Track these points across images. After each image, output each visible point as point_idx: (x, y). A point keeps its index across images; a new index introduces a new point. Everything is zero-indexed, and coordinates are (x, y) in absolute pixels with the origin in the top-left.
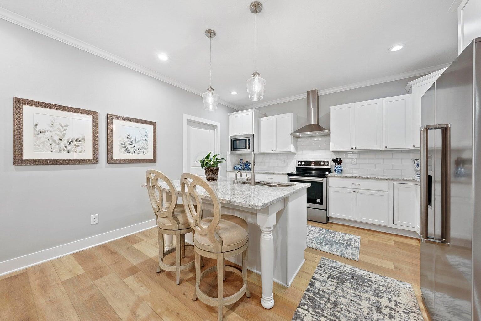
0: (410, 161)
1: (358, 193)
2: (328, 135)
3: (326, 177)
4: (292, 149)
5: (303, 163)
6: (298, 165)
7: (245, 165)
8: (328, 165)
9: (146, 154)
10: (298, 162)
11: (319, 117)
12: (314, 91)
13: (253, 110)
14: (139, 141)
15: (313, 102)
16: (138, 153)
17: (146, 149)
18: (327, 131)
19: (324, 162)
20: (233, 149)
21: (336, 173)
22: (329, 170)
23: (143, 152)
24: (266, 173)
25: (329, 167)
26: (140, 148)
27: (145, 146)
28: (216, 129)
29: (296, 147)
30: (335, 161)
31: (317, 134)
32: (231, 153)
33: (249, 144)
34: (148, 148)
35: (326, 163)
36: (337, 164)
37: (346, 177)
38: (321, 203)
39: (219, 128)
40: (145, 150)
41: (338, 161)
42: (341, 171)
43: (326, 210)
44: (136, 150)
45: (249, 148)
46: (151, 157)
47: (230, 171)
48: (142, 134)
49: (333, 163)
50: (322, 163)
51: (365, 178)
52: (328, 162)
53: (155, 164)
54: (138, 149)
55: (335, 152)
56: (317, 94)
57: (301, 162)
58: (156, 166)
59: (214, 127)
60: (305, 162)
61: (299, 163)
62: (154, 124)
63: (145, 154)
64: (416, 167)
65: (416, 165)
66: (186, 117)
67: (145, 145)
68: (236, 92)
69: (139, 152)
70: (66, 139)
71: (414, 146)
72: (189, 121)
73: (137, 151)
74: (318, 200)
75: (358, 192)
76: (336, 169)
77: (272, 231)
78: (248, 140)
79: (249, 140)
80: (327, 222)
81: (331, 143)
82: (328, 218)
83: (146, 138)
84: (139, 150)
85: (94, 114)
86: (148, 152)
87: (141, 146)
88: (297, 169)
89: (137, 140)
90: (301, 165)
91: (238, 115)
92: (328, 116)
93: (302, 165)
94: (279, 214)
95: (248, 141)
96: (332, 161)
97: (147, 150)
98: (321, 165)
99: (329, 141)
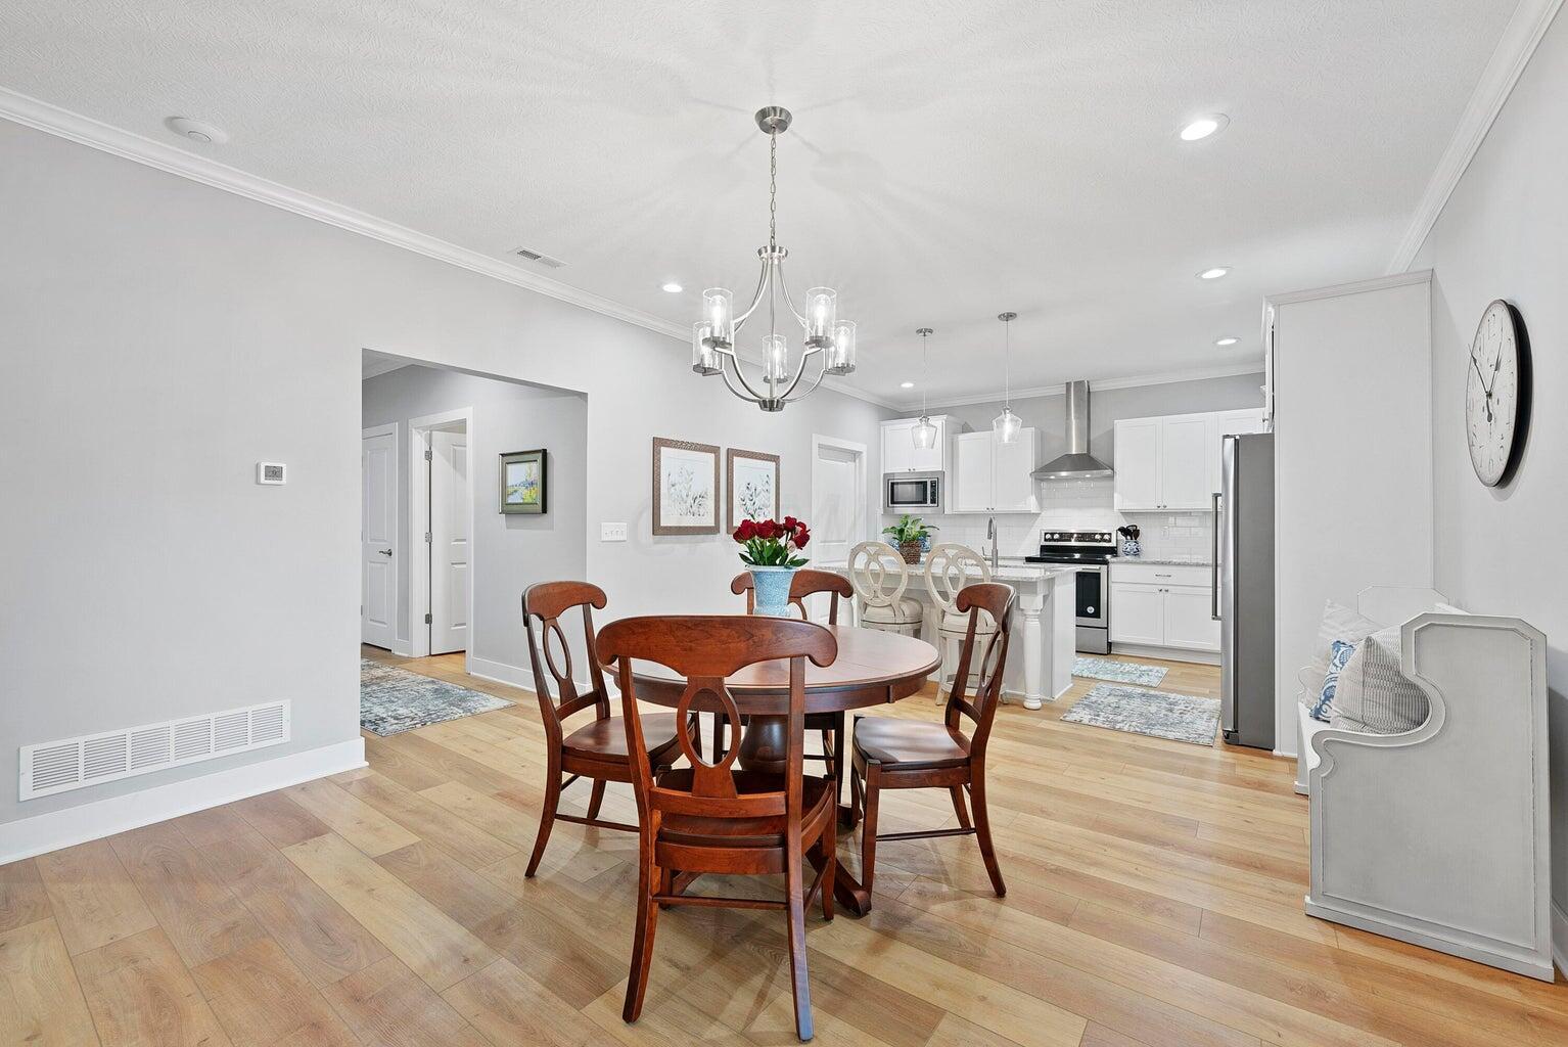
1: (1168, 594)
2: (1112, 477)
3: (1106, 563)
4: (1032, 504)
5: (1056, 536)
6: (1046, 540)
8: (1110, 541)
10: (1046, 534)
11: (1091, 438)
12: (1079, 384)
13: (945, 417)
14: (759, 494)
15: (1077, 406)
17: (767, 507)
18: (1109, 472)
19: (1102, 534)
20: (893, 502)
21: (1128, 557)
22: (1113, 551)
23: (764, 514)
25: (1113, 544)
26: (760, 505)
27: (767, 502)
28: (857, 461)
29: (1040, 500)
30: (1125, 531)
31: (1089, 476)
32: (886, 514)
33: (933, 494)
34: (769, 506)
35: (1106, 537)
36: (1129, 537)
37: (1145, 563)
38: (1097, 615)
39: (864, 455)
40: (765, 509)
41: (1131, 533)
42: (1137, 553)
43: (1107, 628)
44: (756, 510)
45: (933, 502)
49: (1121, 537)
50: (1098, 537)
51: (1179, 564)
52: (1110, 534)
54: (759, 509)
55: (1125, 514)
56: (1087, 390)
57: (1052, 534)
59: (853, 456)
60: (1061, 534)
61: (1048, 536)
62: (775, 459)
67: (767, 500)
69: (759, 513)
70: (691, 495)
72: (820, 446)
74: (1091, 610)
75: (1167, 591)
76: (1127, 548)
77: (1039, 617)
78: (931, 483)
79: (934, 485)
80: (1109, 653)
81: (1115, 495)
82: (1110, 645)
83: (767, 487)
85: (715, 450)
86: (769, 512)
87: (762, 502)
88: (1043, 548)
89: (757, 492)
90: (1052, 539)
92: (1111, 434)
93: (1055, 540)
94: (1045, 598)
95: (932, 486)
96: (1120, 532)
97: (769, 509)
98: (1096, 541)
99: (1112, 489)
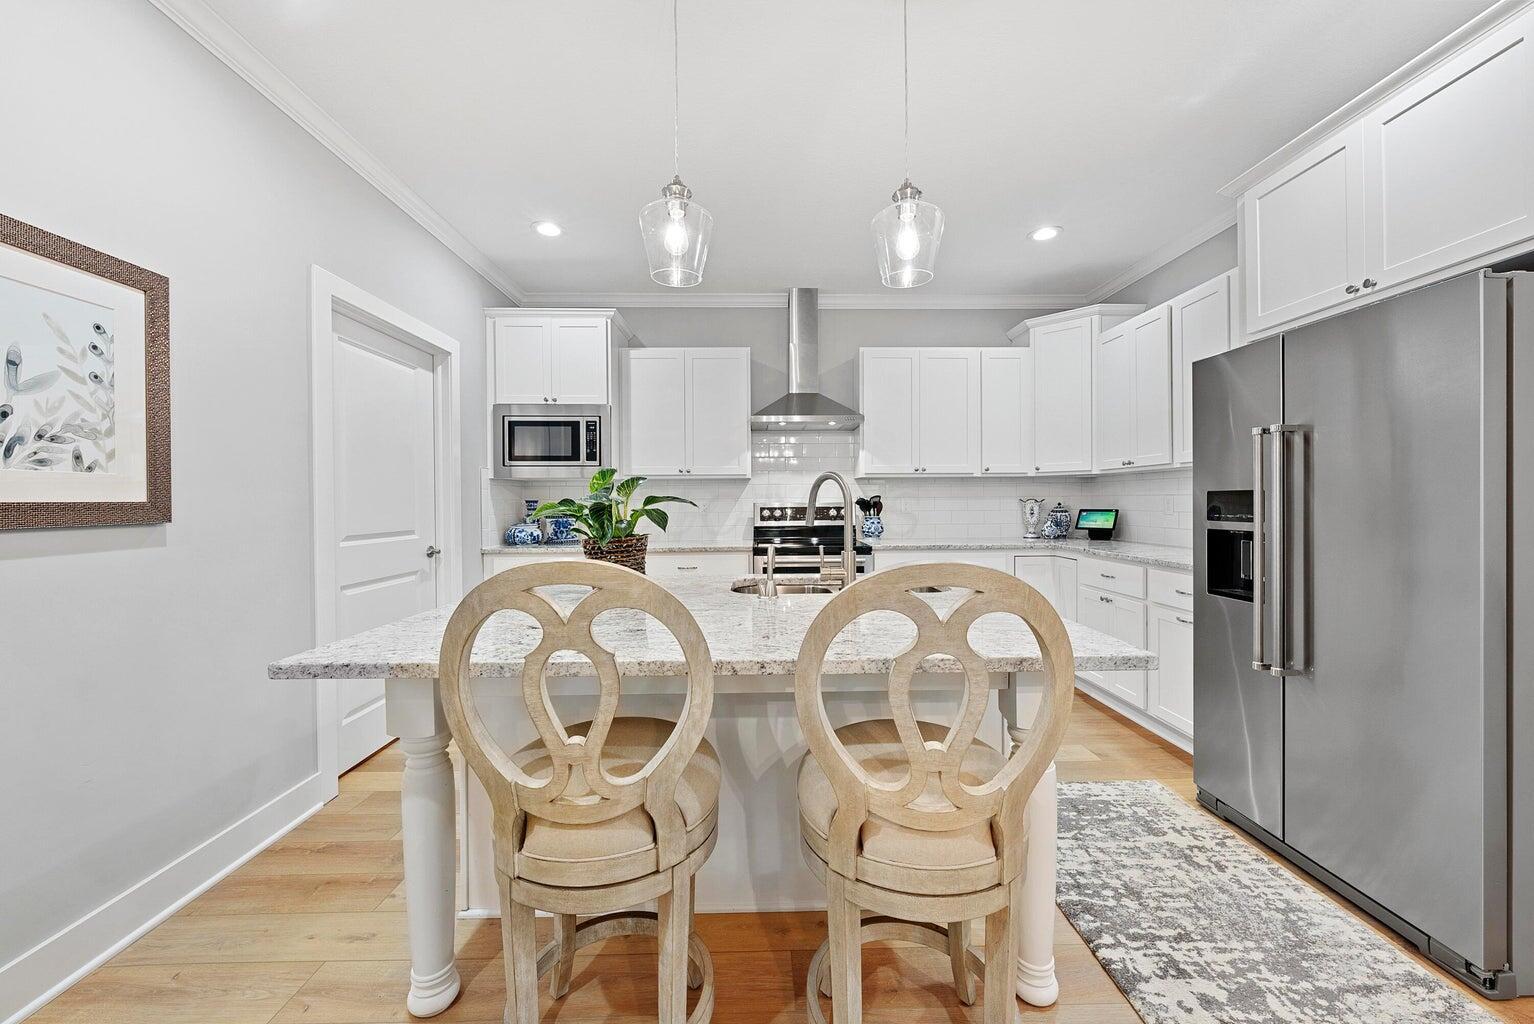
0: (1015, 505)
2: (855, 428)
4: (743, 465)
5: (778, 513)
6: (763, 518)
7: (557, 524)
9: (97, 471)
10: (763, 510)
11: (822, 374)
13: (611, 312)
14: (39, 383)
15: (806, 325)
16: (41, 462)
17: (94, 434)
18: (852, 420)
20: (512, 456)
23: (78, 458)
24: (671, 551)
26: (51, 425)
27: (93, 418)
28: (440, 368)
29: (755, 459)
30: (865, 505)
31: (832, 423)
32: (498, 478)
33: (591, 444)
34: (110, 432)
36: (870, 513)
39: (455, 361)
40: (89, 443)
41: (871, 506)
44: (18, 440)
45: (591, 456)
46: (137, 492)
47: (493, 553)
48: (63, 337)
49: (857, 512)
50: (833, 512)
53: (158, 529)
54: (40, 437)
55: (869, 480)
56: (816, 302)
57: (772, 510)
58: (163, 544)
59: (432, 357)
60: (784, 510)
61: (765, 513)
62: (151, 284)
63: (90, 468)
64: (1028, 515)
65: (1028, 511)
66: (326, 285)
67: (92, 410)
68: (559, 225)
69: (41, 455)
71: (1037, 469)
72: (340, 310)
73: (31, 445)
76: (870, 528)
78: (588, 426)
79: (591, 427)
81: (862, 454)
83: (94, 364)
84: (42, 443)
86: (111, 456)
87: (63, 416)
88: (757, 532)
89: (26, 373)
90: (772, 517)
91: (540, 321)
92: (852, 370)
93: (774, 518)
95: (588, 430)
96: (858, 506)
97: (109, 444)
98: (830, 518)
99: (857, 446)
